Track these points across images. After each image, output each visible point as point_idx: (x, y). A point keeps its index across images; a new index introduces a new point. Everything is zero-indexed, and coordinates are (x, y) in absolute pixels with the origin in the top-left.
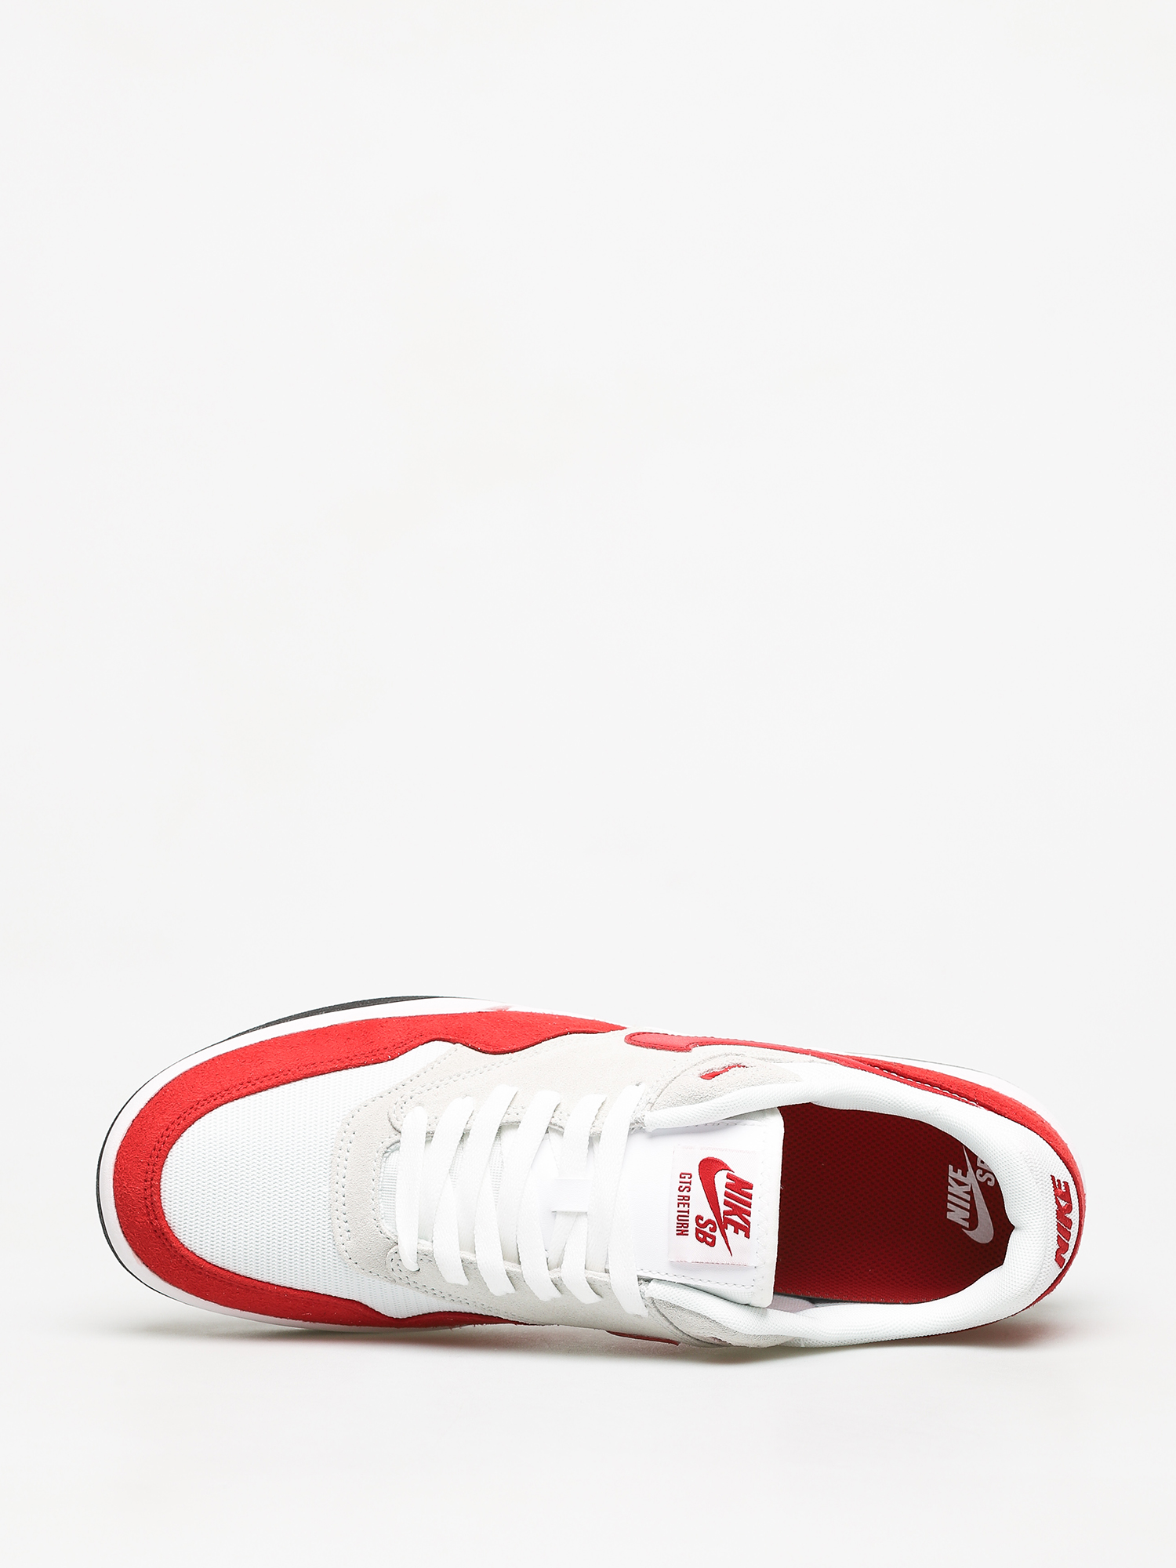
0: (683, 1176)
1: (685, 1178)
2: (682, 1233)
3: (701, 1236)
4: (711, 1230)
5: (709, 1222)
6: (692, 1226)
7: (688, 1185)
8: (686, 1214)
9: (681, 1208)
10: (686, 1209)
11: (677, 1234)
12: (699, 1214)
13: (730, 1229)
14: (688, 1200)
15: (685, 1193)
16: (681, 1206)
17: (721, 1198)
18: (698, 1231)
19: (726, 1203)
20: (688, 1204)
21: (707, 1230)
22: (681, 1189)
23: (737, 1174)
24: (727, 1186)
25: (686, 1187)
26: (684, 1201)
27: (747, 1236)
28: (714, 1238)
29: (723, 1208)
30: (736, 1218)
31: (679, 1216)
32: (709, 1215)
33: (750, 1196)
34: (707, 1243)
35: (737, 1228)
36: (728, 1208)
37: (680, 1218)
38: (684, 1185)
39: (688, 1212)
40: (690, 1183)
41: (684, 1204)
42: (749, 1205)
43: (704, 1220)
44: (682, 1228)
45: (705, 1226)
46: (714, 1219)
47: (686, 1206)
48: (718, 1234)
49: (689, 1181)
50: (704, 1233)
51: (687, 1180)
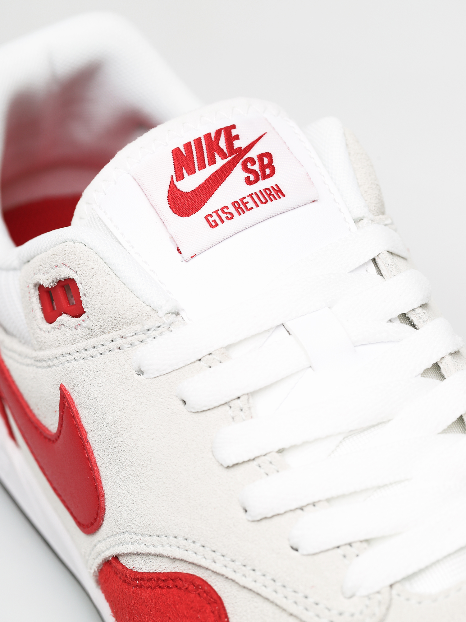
0: (213, 224)
1: (215, 221)
2: (278, 192)
3: (268, 171)
4: (254, 163)
5: (245, 168)
6: (262, 185)
7: (220, 212)
8: (254, 196)
9: (251, 204)
10: (248, 199)
11: (284, 196)
12: (245, 184)
13: (237, 144)
14: (236, 202)
15: (232, 210)
16: (249, 206)
17: (210, 170)
18: (265, 177)
19: (213, 161)
20: (242, 200)
21: (256, 167)
22: (229, 216)
23: (171, 171)
24: (192, 171)
25: (224, 213)
26: (242, 206)
27: (234, 127)
28: (261, 157)
29: (220, 162)
30: (222, 144)
31: (262, 202)
32: (238, 174)
33: (188, 146)
34: (271, 160)
35: (230, 139)
36: (217, 157)
37: (264, 201)
38: (223, 216)
39: (251, 195)
40: (216, 212)
41: (245, 204)
42: (198, 141)
43: (247, 175)
44: (273, 193)
45: (254, 172)
46: (239, 167)
47: (245, 201)
48: (253, 154)
49: (214, 215)
50: (263, 167)
51: (215, 217)
